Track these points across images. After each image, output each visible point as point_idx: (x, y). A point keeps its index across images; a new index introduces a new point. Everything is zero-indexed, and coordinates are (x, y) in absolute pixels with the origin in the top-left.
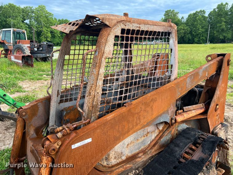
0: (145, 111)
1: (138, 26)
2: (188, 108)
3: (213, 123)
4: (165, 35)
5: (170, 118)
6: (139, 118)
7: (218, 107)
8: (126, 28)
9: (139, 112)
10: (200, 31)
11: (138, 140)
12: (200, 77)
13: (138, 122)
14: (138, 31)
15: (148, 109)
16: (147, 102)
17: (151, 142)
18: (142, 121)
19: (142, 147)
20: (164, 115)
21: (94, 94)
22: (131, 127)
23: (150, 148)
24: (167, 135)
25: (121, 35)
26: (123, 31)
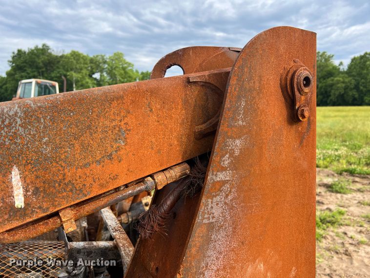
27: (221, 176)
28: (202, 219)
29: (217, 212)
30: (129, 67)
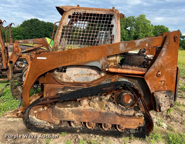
0: (80, 55)
4: (108, 17)
5: (101, 66)
6: (75, 58)
7: (159, 73)
9: (75, 54)
12: (136, 46)
14: (85, 13)
17: (93, 81)
18: (78, 60)
19: (86, 81)
20: (96, 62)
23: (92, 84)
24: (107, 81)
25: (72, 15)
27: (165, 46)
28: (162, 50)
29: (164, 49)
30: (147, 23)
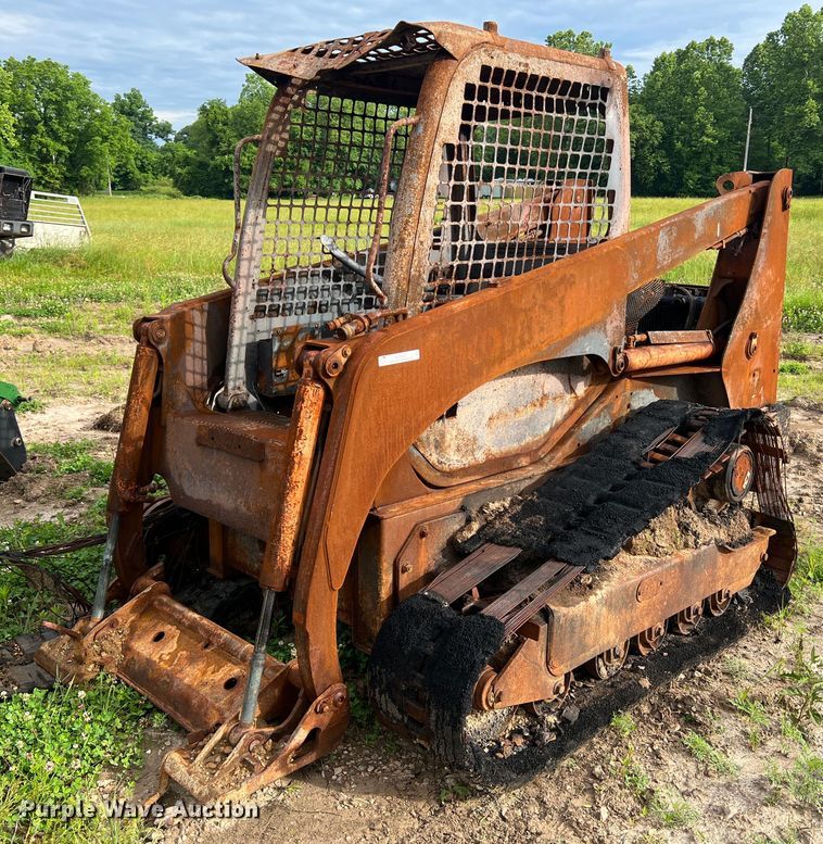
0: (544, 307)
1: (523, 60)
2: (663, 337)
3: (741, 396)
4: (594, 97)
5: (610, 348)
6: (529, 327)
7: (754, 341)
8: (493, 64)
9: (528, 306)
10: (707, 136)
11: (517, 411)
12: (696, 236)
13: (526, 337)
14: (523, 75)
15: (552, 304)
16: (549, 284)
17: (553, 430)
18: (536, 337)
19: (529, 439)
20: (594, 334)
21: (412, 243)
22: (508, 347)
23: (548, 447)
24: (598, 415)
25: (480, 83)
26: (485, 71)
27: (765, 231)
